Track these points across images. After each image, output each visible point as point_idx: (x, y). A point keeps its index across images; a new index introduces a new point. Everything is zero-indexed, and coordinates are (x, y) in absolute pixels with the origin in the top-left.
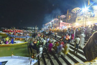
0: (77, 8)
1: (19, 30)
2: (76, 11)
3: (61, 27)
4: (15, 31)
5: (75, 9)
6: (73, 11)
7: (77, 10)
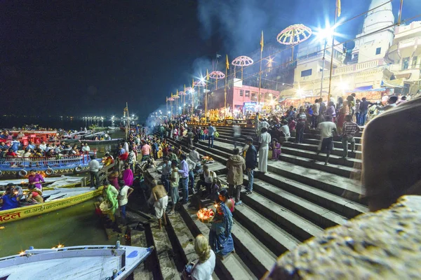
0: (297, 25)
1: (38, 132)
5: (290, 28)
7: (297, 34)
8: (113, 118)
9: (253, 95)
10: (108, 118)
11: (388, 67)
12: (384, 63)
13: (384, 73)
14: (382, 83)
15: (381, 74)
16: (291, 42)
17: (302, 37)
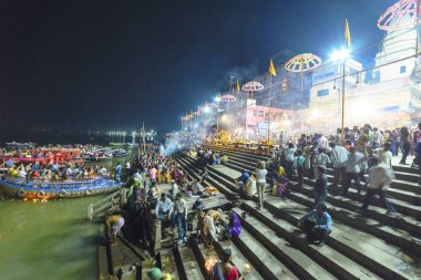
0: (305, 55)
1: (64, 150)
2: (305, 67)
3: (250, 126)
4: (45, 153)
5: (299, 57)
6: (291, 67)
7: (307, 62)
8: (134, 134)
9: (267, 114)
10: (129, 133)
11: (416, 87)
12: (411, 83)
13: (412, 93)
14: (411, 104)
15: (408, 94)
16: (300, 70)
17: (311, 65)
